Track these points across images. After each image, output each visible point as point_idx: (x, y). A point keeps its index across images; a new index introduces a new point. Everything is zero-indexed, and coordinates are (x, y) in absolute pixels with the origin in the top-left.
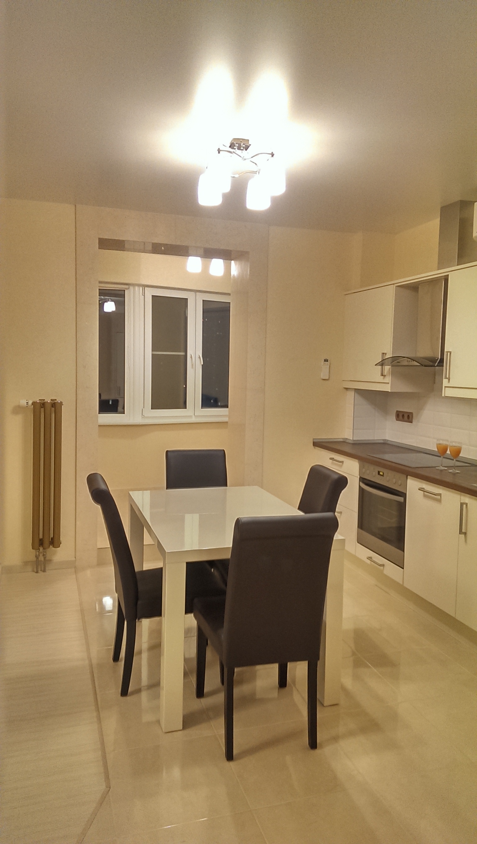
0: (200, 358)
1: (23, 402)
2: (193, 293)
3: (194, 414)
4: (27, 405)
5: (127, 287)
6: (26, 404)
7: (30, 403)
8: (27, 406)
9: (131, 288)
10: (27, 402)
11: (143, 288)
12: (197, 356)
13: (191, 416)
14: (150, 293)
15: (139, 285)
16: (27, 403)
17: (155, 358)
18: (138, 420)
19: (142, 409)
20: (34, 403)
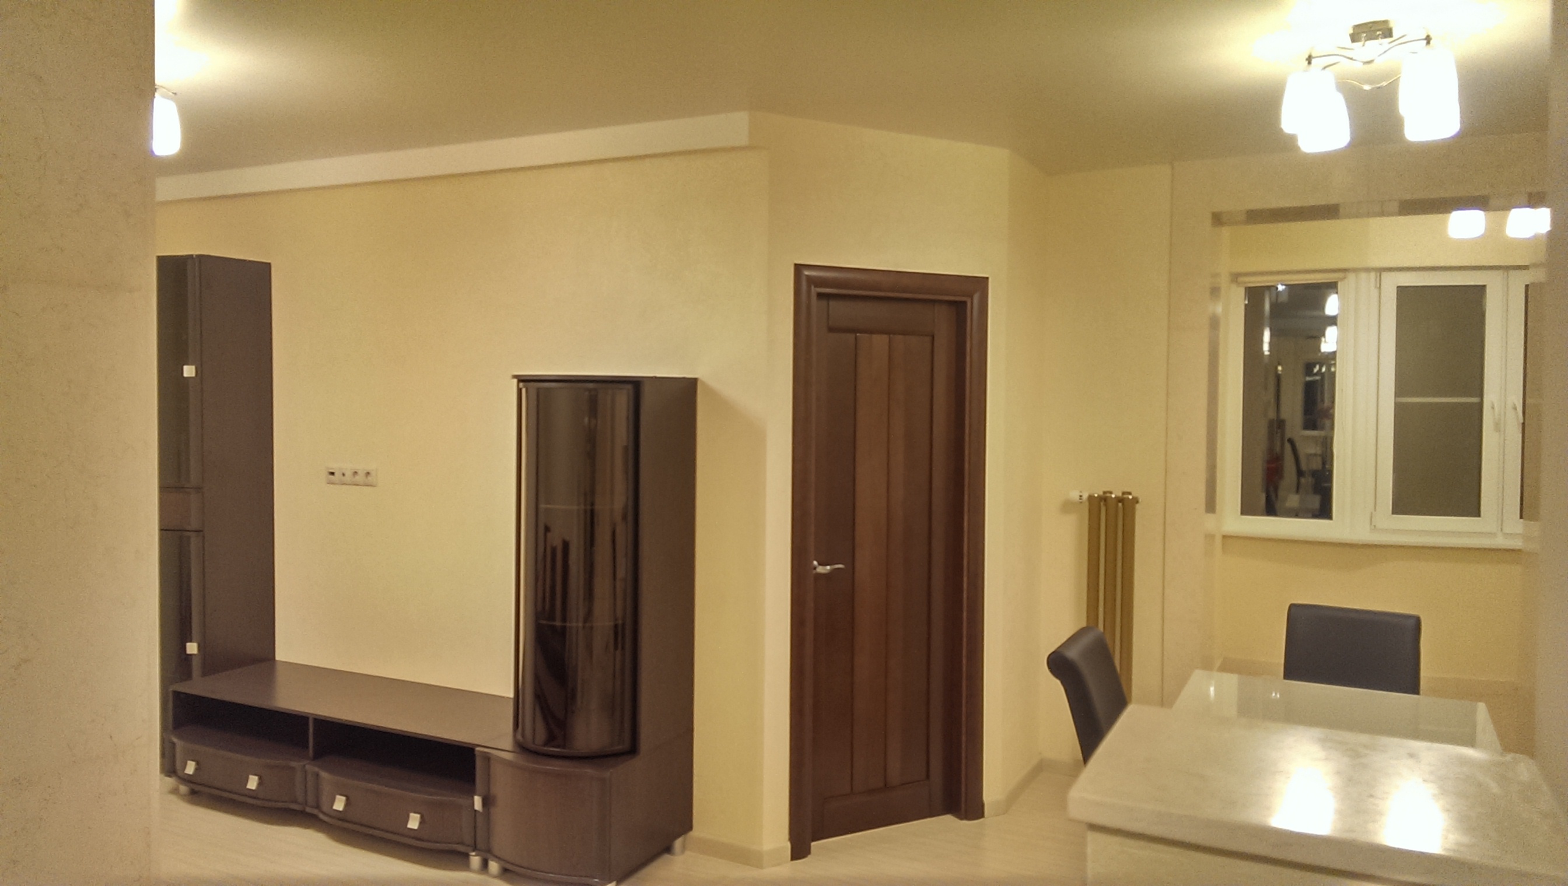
0: (1515, 408)
1: (1074, 495)
2: (1501, 272)
3: (1502, 530)
4: (1080, 499)
5: (1340, 275)
6: (1078, 498)
7: (1085, 496)
8: (1081, 501)
9: (1351, 277)
10: (1081, 494)
11: (1378, 274)
12: (1510, 406)
13: (1492, 535)
14: (1392, 283)
15: (1368, 270)
16: (1081, 496)
17: (1400, 411)
18: (1362, 534)
19: (1372, 513)
20: (1091, 498)
